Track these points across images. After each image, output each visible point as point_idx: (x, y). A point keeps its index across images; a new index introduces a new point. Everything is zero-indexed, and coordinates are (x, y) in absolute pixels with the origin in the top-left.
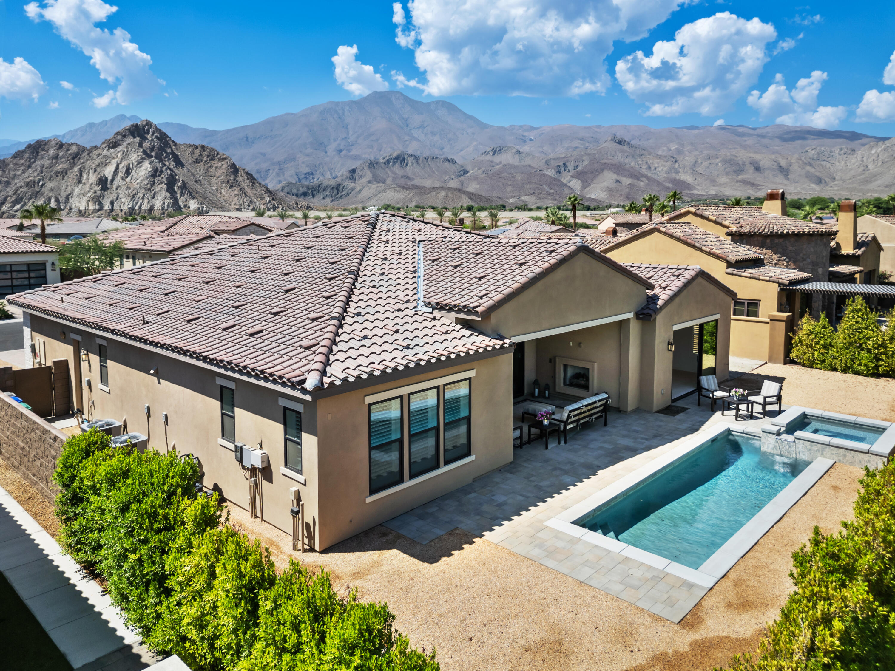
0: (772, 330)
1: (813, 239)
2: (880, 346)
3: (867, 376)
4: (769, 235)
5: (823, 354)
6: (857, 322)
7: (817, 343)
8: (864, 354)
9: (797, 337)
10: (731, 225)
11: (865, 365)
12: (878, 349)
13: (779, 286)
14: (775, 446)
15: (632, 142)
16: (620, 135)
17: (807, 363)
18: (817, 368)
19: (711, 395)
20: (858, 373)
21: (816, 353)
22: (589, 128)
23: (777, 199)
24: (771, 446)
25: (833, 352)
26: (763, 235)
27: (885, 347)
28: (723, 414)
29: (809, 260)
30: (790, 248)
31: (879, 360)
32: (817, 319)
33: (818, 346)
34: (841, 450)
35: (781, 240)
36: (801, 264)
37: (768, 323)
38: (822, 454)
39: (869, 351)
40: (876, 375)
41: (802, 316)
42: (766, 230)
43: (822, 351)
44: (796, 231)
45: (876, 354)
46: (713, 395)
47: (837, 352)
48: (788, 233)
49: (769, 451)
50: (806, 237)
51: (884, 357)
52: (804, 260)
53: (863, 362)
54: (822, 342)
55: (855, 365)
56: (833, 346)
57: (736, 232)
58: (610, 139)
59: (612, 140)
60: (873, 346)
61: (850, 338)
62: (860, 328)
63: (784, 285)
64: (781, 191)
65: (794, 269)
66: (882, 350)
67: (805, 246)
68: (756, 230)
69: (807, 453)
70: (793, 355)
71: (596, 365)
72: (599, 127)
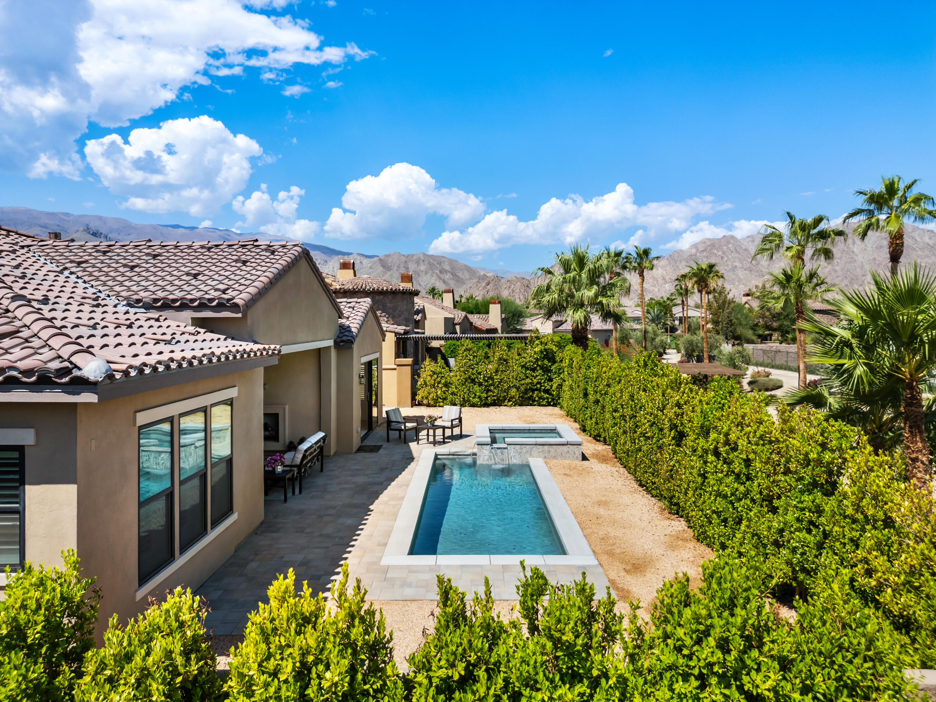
0: (399, 375)
1: (406, 296)
2: (489, 378)
3: (480, 406)
4: (371, 292)
5: (445, 393)
6: (470, 360)
7: (439, 383)
8: (476, 388)
9: (422, 380)
10: (333, 283)
11: (480, 397)
12: (487, 381)
13: (396, 336)
14: (490, 457)
15: (109, 236)
16: (95, 226)
17: (432, 402)
18: (440, 406)
19: (403, 427)
20: (473, 405)
21: (439, 392)
22: (53, 214)
23: (349, 269)
24: (486, 458)
25: (453, 389)
26: (366, 292)
27: (493, 379)
28: (418, 443)
29: (403, 316)
30: (388, 305)
31: (488, 391)
32: (436, 362)
33: (440, 386)
34: (546, 447)
35: (381, 297)
36: (398, 320)
37: (395, 369)
38: (531, 454)
39: (480, 384)
40: (487, 405)
41: (424, 359)
42: (368, 287)
43: (444, 389)
44: (394, 289)
45: (486, 386)
46: (405, 426)
47: (456, 388)
48: (387, 290)
49: (484, 463)
50: (400, 295)
51: (492, 388)
52: (400, 316)
53: (478, 394)
54: (443, 381)
55: (471, 399)
56: (452, 384)
57: (340, 289)
58: (82, 229)
59: (84, 230)
60: (484, 380)
61: (465, 374)
62: (472, 365)
63: (400, 334)
64: (352, 261)
65: (393, 324)
66: (491, 382)
67: (400, 304)
68: (359, 287)
69: (518, 457)
70: (418, 398)
71: (287, 407)
72: (67, 214)
